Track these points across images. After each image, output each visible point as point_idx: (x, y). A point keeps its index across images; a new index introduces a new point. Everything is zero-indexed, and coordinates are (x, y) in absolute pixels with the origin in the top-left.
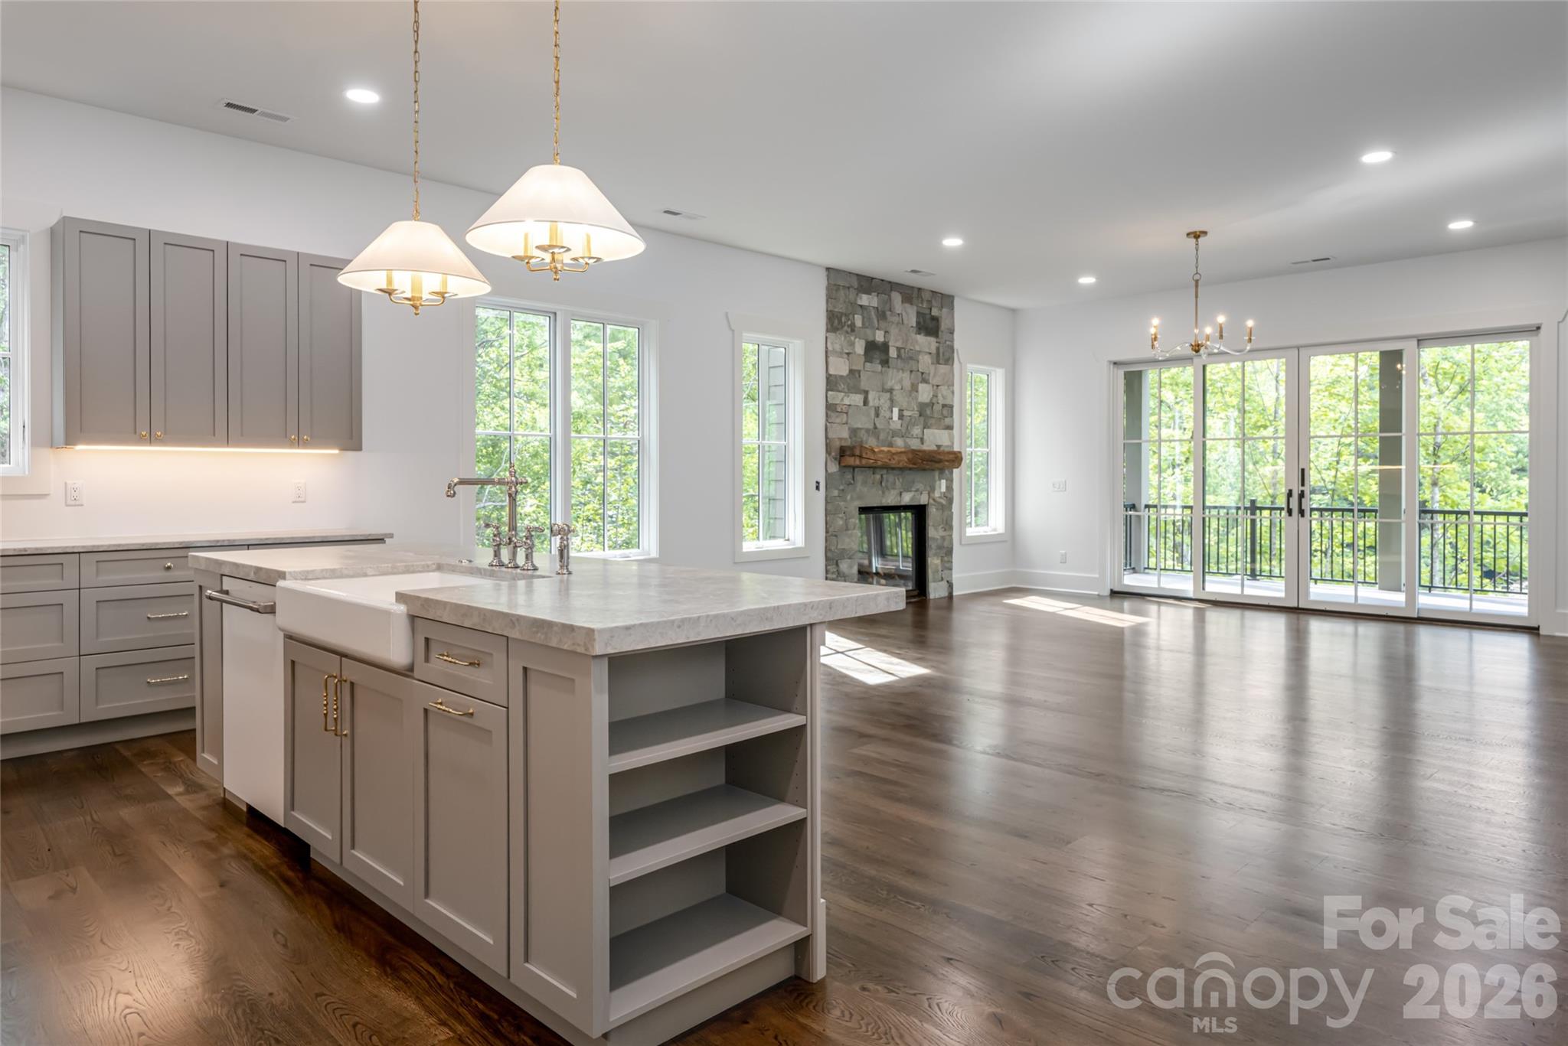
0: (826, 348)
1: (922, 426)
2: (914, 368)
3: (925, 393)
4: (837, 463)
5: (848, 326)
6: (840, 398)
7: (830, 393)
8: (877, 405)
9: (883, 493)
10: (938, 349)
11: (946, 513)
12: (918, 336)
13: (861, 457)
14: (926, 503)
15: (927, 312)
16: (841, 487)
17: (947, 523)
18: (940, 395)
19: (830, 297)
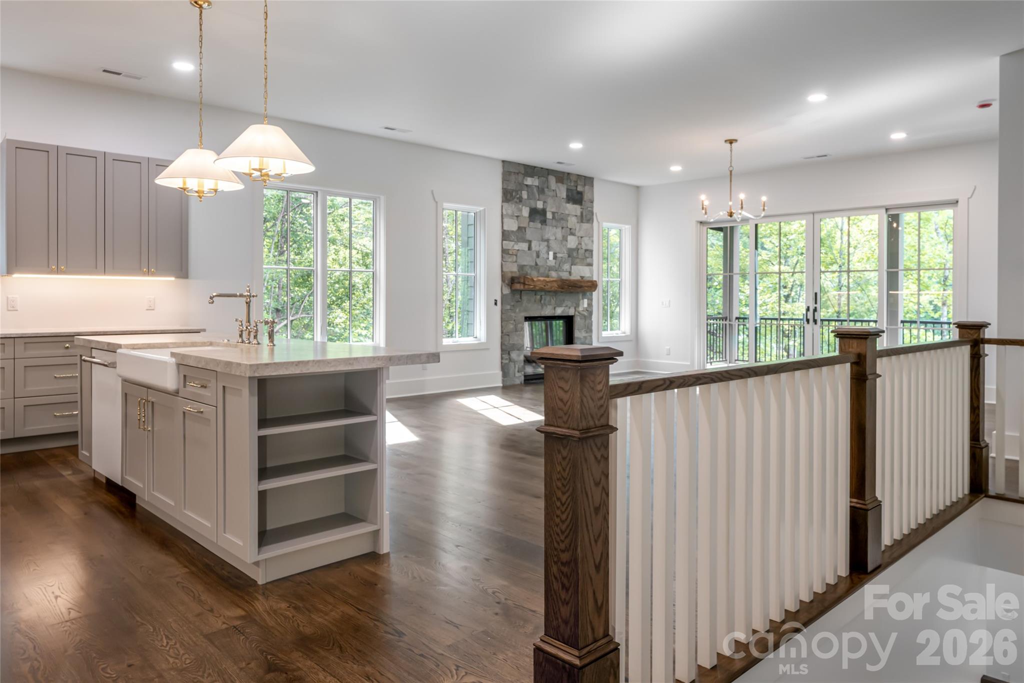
0: (502, 213)
1: (570, 264)
2: (565, 225)
3: (572, 242)
4: (509, 288)
5: (517, 198)
6: (512, 245)
7: (504, 242)
8: (538, 250)
9: (542, 307)
10: (582, 213)
11: (587, 322)
12: (568, 205)
13: (524, 284)
14: (573, 314)
15: (575, 188)
16: (512, 304)
17: (588, 328)
18: (583, 243)
19: (504, 180)
